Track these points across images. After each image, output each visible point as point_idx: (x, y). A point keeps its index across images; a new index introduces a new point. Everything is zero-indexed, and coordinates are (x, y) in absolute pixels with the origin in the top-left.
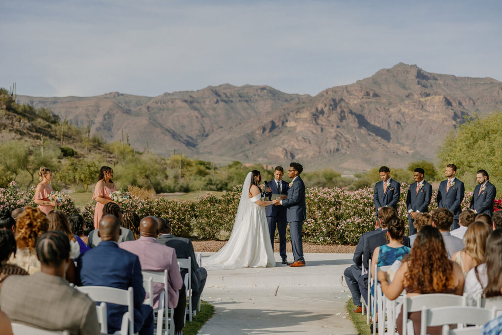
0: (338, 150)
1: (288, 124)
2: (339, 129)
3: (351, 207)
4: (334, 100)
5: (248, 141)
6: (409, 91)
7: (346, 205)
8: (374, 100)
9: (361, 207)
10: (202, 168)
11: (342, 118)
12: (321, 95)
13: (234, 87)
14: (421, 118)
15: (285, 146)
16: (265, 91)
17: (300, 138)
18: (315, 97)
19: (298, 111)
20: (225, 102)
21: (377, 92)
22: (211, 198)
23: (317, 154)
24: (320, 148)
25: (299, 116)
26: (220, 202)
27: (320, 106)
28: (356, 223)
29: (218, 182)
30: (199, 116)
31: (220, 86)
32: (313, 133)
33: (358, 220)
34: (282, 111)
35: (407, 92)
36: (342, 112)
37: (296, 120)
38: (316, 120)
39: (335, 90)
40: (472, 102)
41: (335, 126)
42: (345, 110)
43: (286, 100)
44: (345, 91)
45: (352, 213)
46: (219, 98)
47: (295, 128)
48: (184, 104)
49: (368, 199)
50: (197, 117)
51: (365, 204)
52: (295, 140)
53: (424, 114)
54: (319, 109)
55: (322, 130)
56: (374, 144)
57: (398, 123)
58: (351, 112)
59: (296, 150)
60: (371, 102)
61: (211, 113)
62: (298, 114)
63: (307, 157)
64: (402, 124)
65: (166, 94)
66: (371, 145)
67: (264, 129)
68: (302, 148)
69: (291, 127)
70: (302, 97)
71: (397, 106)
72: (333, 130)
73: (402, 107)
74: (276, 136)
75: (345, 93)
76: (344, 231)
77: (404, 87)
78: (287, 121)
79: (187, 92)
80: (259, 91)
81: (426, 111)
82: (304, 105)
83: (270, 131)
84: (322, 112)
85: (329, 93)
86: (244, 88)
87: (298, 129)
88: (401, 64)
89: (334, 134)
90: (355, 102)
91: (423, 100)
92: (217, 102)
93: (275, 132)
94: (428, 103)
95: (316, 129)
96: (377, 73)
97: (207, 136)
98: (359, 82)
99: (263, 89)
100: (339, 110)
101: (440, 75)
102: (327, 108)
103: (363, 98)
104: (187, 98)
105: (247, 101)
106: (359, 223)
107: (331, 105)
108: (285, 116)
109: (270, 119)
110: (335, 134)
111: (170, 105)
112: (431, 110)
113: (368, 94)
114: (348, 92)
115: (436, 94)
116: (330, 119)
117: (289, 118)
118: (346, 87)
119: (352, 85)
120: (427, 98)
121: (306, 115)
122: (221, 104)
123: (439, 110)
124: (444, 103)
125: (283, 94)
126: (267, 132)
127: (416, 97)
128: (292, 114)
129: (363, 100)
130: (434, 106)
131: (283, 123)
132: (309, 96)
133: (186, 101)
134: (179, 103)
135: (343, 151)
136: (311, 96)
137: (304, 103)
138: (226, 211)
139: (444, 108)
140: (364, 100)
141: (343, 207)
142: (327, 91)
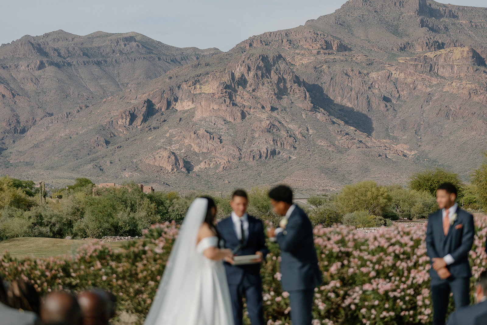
0: (274, 153)
1: (178, 106)
2: (274, 114)
3: (371, 262)
4: (264, 59)
5: (102, 139)
6: (406, 40)
7: (361, 258)
8: (339, 57)
9: (389, 261)
10: (20, 192)
11: (281, 93)
12: (240, 49)
13: (74, 37)
14: (429, 90)
15: (174, 147)
16: (134, 44)
17: (201, 132)
18: (228, 54)
19: (197, 81)
20: (57, 65)
21: (346, 42)
22: (101, 252)
23: (236, 161)
24: (240, 150)
25: (198, 89)
26: (118, 258)
27: (238, 71)
28: (381, 291)
29: (53, 220)
30: (8, 94)
31: (47, 35)
32: (227, 122)
33: (383, 286)
34: (167, 80)
35: (401, 42)
36: (281, 80)
37: (193, 98)
38: (231, 98)
41: (268, 108)
42: (285, 77)
43: (174, 61)
44: (285, 40)
45: (373, 274)
46: (45, 60)
47: (191, 113)
49: (402, 245)
50: (3, 96)
51: (397, 257)
52: (193, 136)
53: (435, 81)
54: (237, 75)
55: (243, 115)
56: (341, 141)
57: (386, 99)
58: (297, 80)
59: (196, 154)
60: (335, 61)
61: (29, 87)
62: (198, 86)
63: (217, 166)
64: (394, 101)
66: (336, 143)
67: (133, 117)
68: (205, 150)
69: (185, 112)
70: (205, 53)
71: (383, 68)
72: (264, 116)
73: (392, 69)
74: (155, 128)
75: (286, 45)
76: (359, 307)
77: (395, 32)
78: (176, 100)
80: (122, 43)
81: (437, 75)
82: (208, 69)
83: (145, 120)
84: (243, 82)
85: (255, 45)
86: (91, 38)
87: (198, 115)
89: (265, 124)
90: (305, 61)
91: (431, 55)
92: (41, 66)
93: (153, 121)
94: (441, 61)
95: (232, 113)
96: (343, 7)
97: (23, 131)
98: (310, 23)
99: (129, 39)
100: (274, 77)
101: (463, 9)
102: (252, 74)
103: (318, 53)
105: (98, 63)
106: (386, 293)
107: (259, 68)
108: (171, 89)
109: (145, 97)
110: (268, 122)
112: (447, 75)
113: (328, 46)
114: (290, 42)
115: (455, 43)
116: (258, 94)
117: (180, 94)
118: (287, 33)
119: (298, 30)
120: (438, 53)
121: (211, 87)
122: (50, 70)
123: (462, 75)
124: (470, 60)
125: (168, 48)
126: (139, 120)
127: (419, 50)
128: (185, 86)
129: (319, 57)
130: (452, 67)
131: (169, 104)
132: (216, 51)
135: (284, 155)
136: (221, 52)
137: (207, 65)
138: (131, 276)
139: (471, 70)
140: (322, 57)
141: (355, 262)
142: (251, 42)
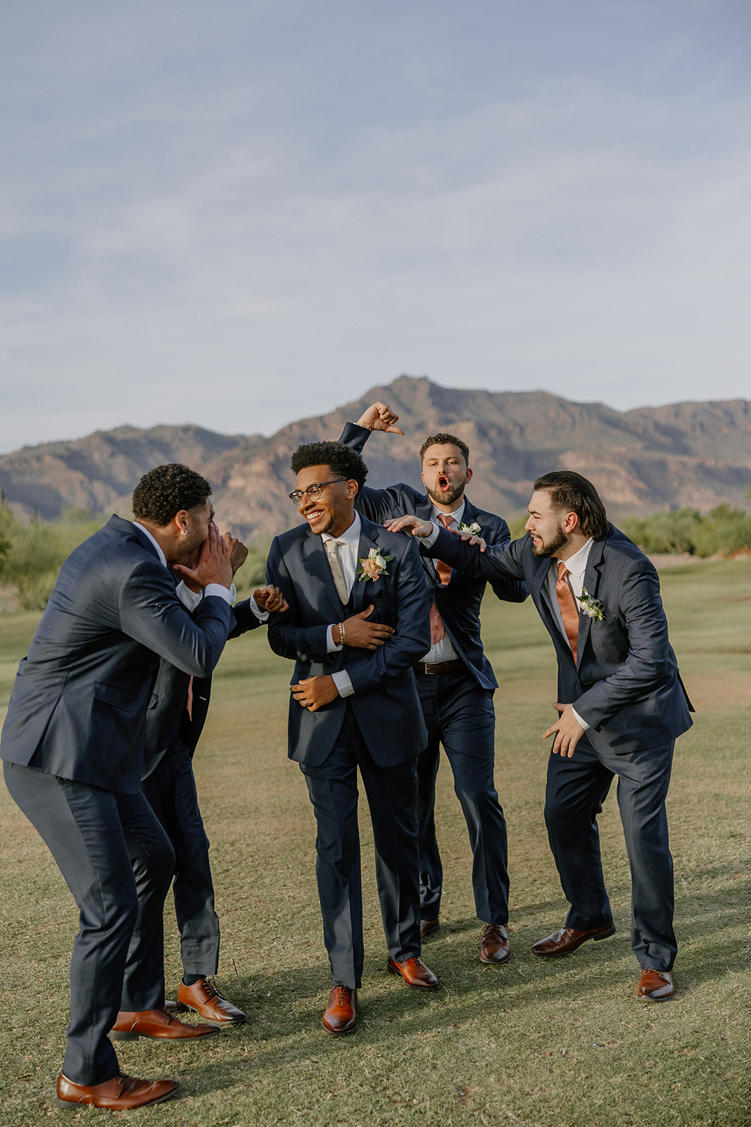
1: (232, 483)
6: (421, 418)
12: (282, 433)
13: (139, 430)
15: (231, 519)
16: (190, 433)
17: (253, 504)
18: (271, 438)
19: (246, 461)
20: (127, 453)
25: (248, 468)
30: (85, 479)
31: (116, 430)
32: (274, 496)
34: (222, 462)
35: (416, 421)
37: (244, 475)
39: (303, 424)
40: (517, 430)
43: (226, 446)
44: (319, 424)
46: (116, 449)
48: (58, 463)
50: (82, 482)
52: (246, 508)
62: (248, 465)
65: (27, 448)
69: (238, 488)
70: (252, 439)
75: (320, 427)
78: (230, 478)
79: (62, 443)
80: (181, 434)
82: (255, 451)
85: (294, 429)
86: (154, 429)
87: (250, 490)
88: (404, 378)
92: (113, 455)
96: (366, 394)
99: (186, 429)
104: (61, 451)
108: (225, 469)
111: (34, 463)
114: (324, 425)
115: (463, 419)
117: (233, 473)
118: (322, 417)
119: (331, 415)
121: (259, 466)
122: (120, 457)
124: (476, 433)
127: (433, 426)
128: (237, 467)
131: (224, 481)
132: (260, 437)
133: (60, 457)
134: (49, 460)
136: (264, 437)
137: (254, 448)
139: (477, 441)
142: (291, 427)
